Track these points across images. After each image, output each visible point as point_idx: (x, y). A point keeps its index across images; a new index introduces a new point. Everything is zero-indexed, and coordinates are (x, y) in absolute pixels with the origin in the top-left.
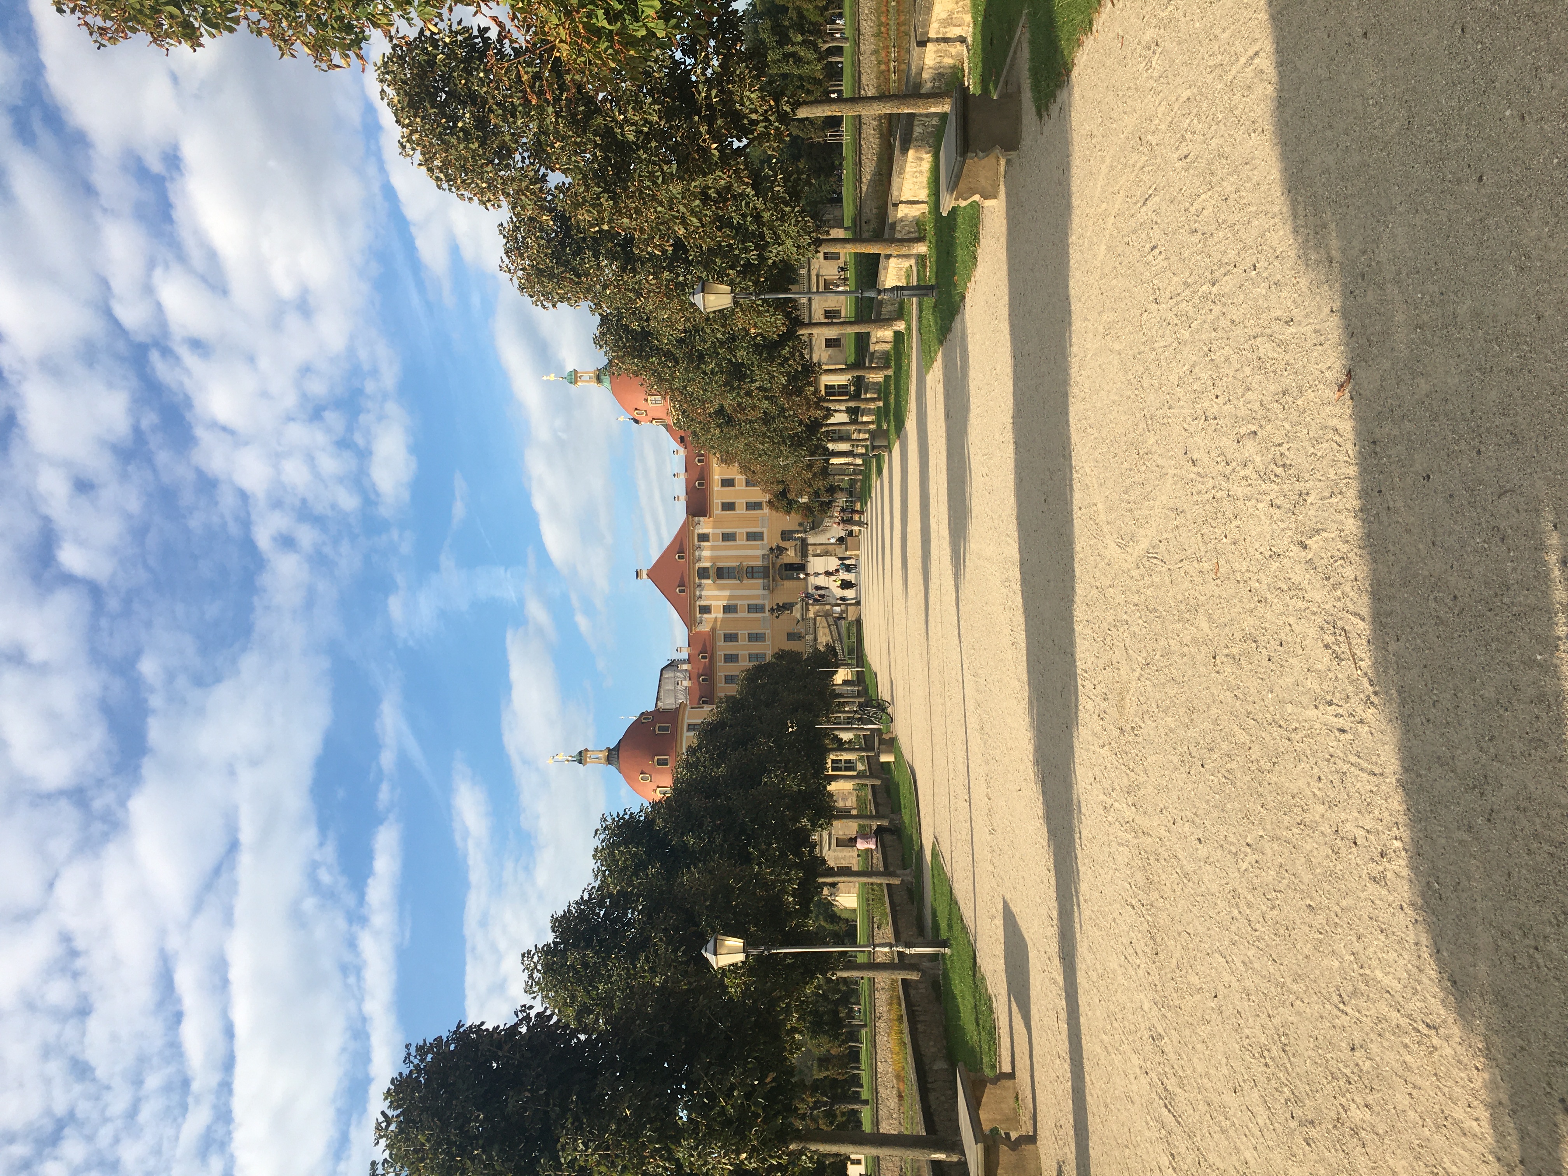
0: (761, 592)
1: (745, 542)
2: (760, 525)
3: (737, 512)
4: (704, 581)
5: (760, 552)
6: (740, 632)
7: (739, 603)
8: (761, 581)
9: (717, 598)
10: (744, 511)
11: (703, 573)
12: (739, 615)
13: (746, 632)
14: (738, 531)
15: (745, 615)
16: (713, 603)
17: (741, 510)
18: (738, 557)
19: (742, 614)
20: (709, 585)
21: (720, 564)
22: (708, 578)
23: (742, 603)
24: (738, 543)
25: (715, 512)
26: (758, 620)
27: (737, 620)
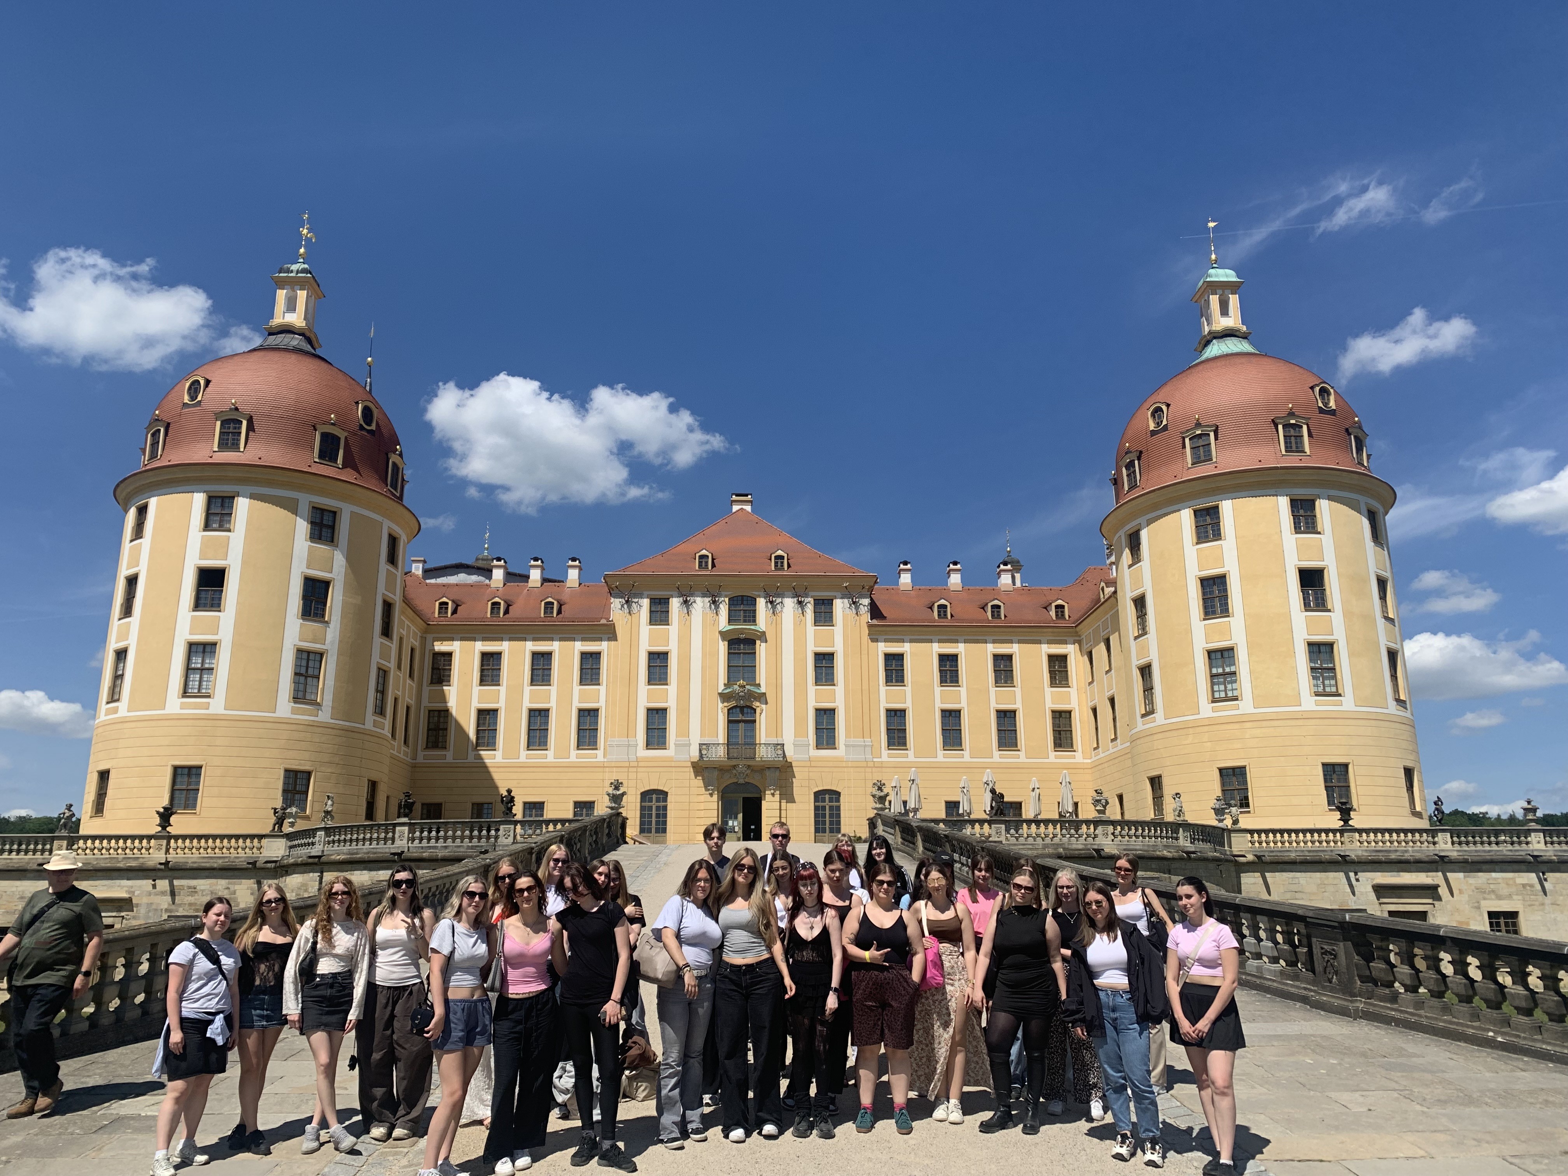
0: (696, 739)
1: (812, 704)
2: (852, 741)
3: (883, 689)
4: (724, 609)
5: (788, 738)
6: (602, 689)
7: (672, 688)
8: (722, 738)
9: (685, 640)
10: (884, 705)
11: (742, 610)
12: (643, 690)
13: (601, 704)
14: (839, 689)
15: (643, 704)
16: (673, 629)
17: (888, 697)
18: (778, 686)
19: (645, 696)
20: (715, 623)
21: (761, 648)
22: (730, 621)
23: (669, 696)
24: (812, 689)
26: (629, 732)
27: (631, 681)
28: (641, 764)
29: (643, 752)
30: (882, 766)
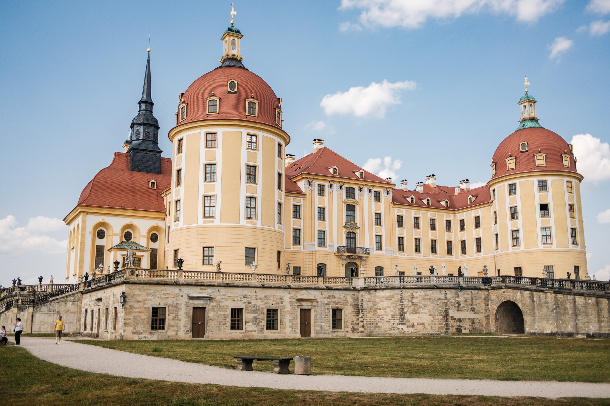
0: (336, 245)
1: (375, 233)
2: (387, 248)
3: (397, 228)
4: (344, 192)
5: (367, 246)
6: (302, 221)
7: (327, 223)
8: (344, 244)
9: (331, 203)
10: (397, 235)
11: (350, 193)
12: (317, 222)
13: (301, 227)
14: (383, 228)
15: (317, 228)
16: (327, 198)
17: (398, 232)
18: (363, 225)
19: (317, 225)
20: (341, 197)
21: (357, 209)
23: (326, 226)
24: (374, 227)
25: (396, 209)
26: (312, 240)
27: (312, 219)
28: (317, 253)
29: (317, 248)
30: (396, 258)
